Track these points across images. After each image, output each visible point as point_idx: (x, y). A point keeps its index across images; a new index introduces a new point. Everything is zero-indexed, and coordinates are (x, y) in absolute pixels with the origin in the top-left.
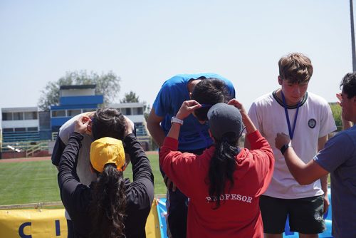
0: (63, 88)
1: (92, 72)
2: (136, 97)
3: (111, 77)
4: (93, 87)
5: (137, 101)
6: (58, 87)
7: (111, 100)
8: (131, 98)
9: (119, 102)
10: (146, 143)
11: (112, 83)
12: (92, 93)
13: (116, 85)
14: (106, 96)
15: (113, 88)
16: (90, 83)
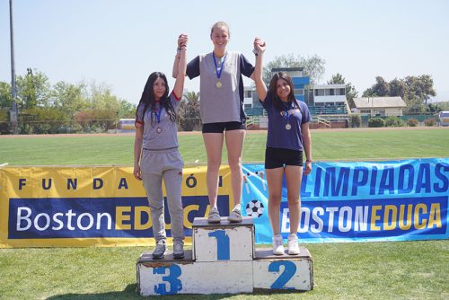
0: (274, 70)
1: (298, 56)
2: (342, 78)
3: (316, 60)
4: (301, 69)
5: (343, 83)
6: (269, 70)
7: (316, 81)
8: (338, 80)
9: (326, 83)
10: (346, 121)
11: (317, 65)
12: (299, 75)
13: (321, 68)
14: (312, 78)
15: (318, 70)
16: (297, 66)
